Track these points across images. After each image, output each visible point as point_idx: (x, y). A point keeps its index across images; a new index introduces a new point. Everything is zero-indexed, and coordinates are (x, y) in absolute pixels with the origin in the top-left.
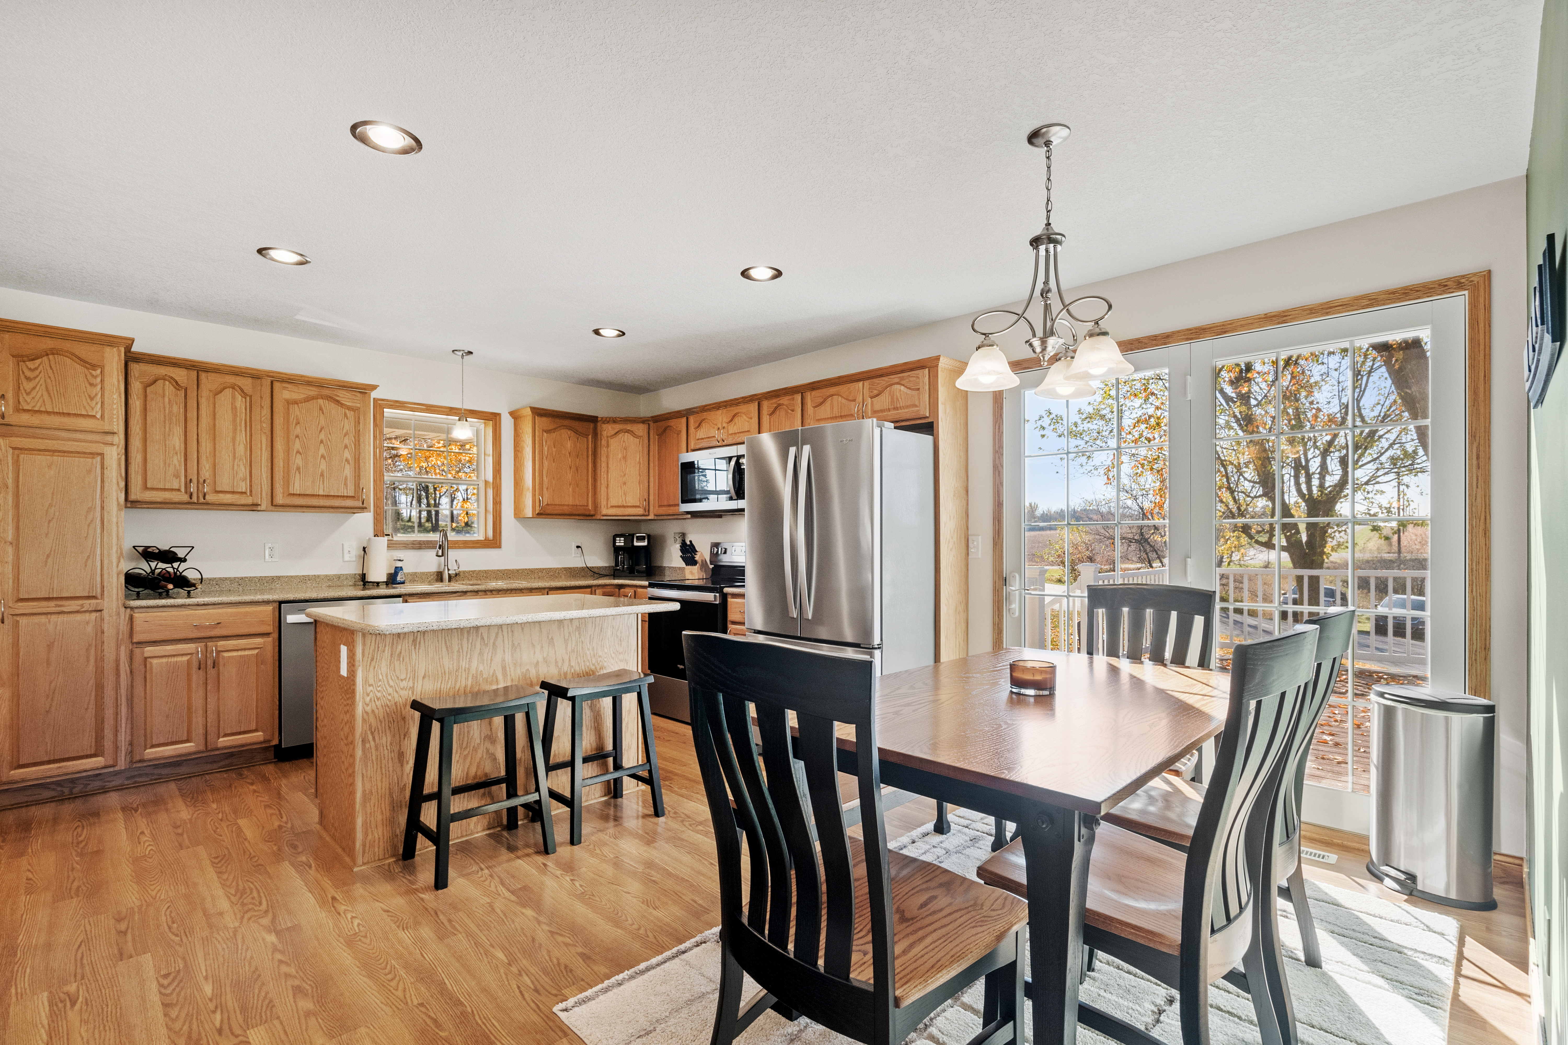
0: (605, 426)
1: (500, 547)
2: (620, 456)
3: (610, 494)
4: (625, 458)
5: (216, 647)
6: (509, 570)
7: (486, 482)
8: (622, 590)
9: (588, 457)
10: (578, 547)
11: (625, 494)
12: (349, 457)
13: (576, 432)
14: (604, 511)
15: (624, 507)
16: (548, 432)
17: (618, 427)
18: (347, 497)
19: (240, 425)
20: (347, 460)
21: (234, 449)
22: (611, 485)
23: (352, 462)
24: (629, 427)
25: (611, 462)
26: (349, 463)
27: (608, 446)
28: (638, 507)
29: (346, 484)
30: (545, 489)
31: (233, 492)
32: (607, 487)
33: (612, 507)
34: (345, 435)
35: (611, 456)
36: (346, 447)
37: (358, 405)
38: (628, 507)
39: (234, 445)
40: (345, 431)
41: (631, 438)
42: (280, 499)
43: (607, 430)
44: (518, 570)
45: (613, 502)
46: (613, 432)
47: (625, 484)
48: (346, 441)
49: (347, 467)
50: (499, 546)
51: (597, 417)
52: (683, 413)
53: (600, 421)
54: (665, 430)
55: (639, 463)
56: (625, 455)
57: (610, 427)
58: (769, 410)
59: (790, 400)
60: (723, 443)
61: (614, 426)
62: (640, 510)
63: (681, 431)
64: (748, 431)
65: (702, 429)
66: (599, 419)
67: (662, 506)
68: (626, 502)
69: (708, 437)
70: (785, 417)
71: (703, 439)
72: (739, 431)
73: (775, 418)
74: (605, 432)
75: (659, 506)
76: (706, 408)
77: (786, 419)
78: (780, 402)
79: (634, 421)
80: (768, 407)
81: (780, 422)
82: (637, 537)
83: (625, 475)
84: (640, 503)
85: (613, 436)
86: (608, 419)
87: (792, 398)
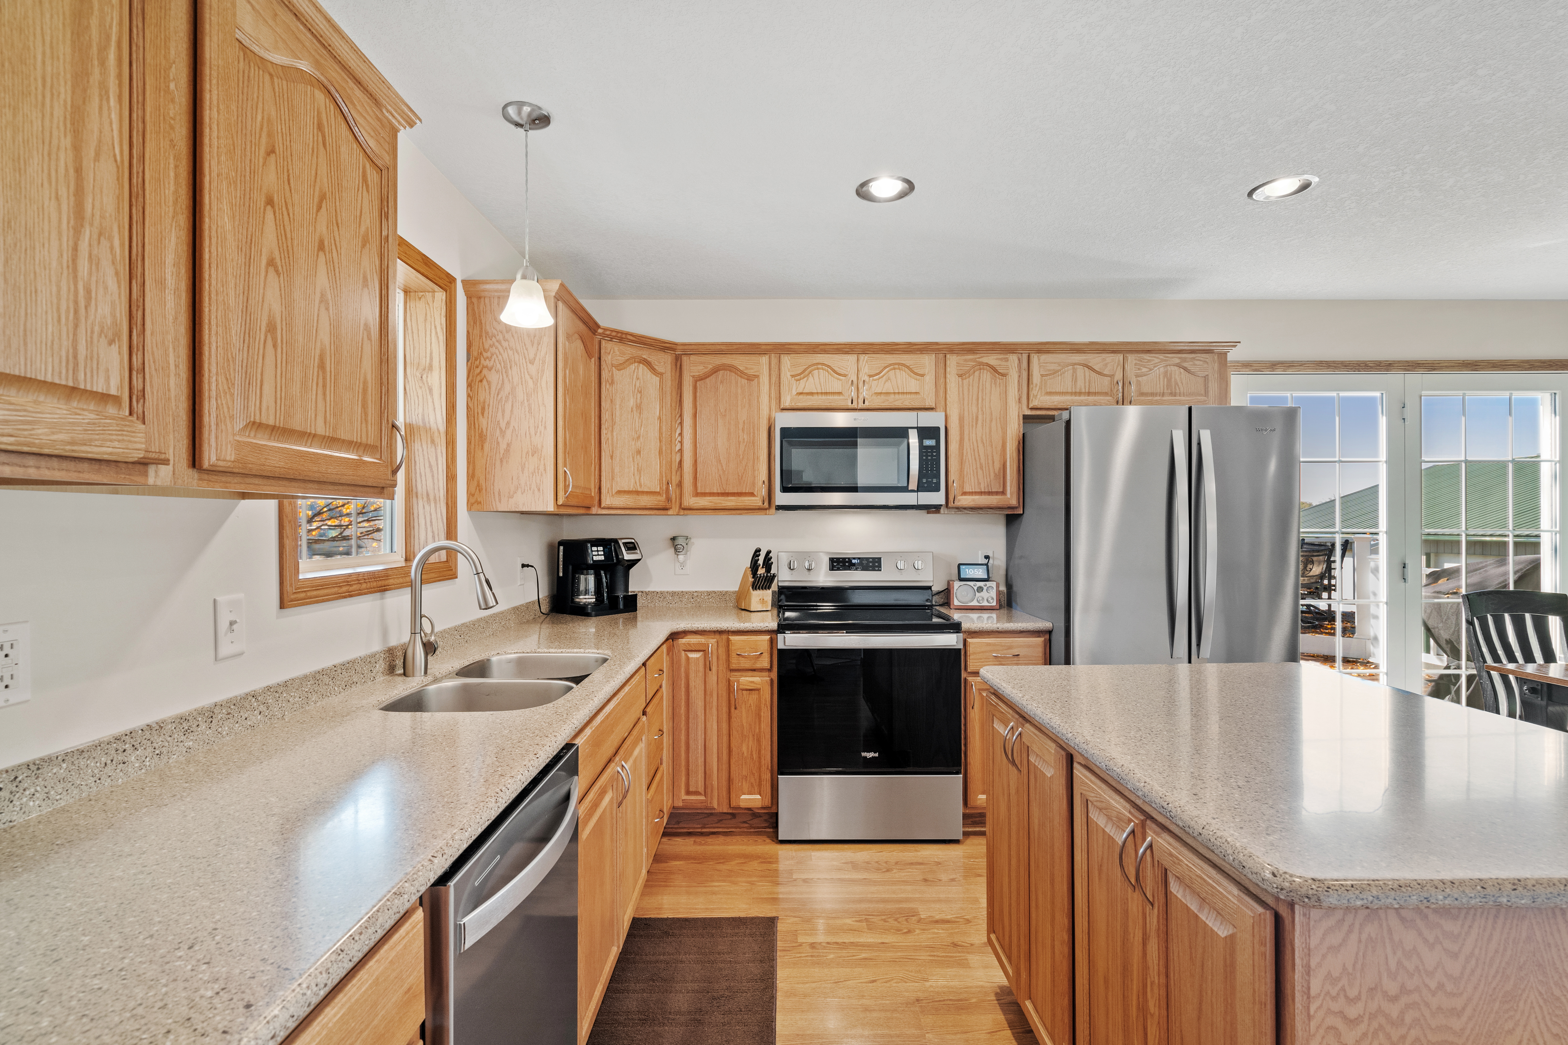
0: (608, 346)
1: (452, 578)
3: (616, 470)
4: (639, 407)
7: (411, 430)
10: (523, 566)
11: (639, 471)
13: (585, 345)
14: (606, 501)
15: (637, 493)
16: (569, 339)
17: (630, 351)
22: (616, 453)
24: (645, 354)
25: (618, 413)
27: (612, 382)
28: (658, 494)
31: (72, 392)
32: (612, 457)
33: (619, 492)
35: (617, 402)
37: (386, 158)
38: (643, 493)
39: (77, 149)
41: (649, 374)
42: (227, 444)
43: (613, 353)
45: (621, 484)
46: (622, 359)
47: (639, 452)
50: (453, 575)
51: (599, 327)
52: (763, 347)
53: (600, 334)
54: (715, 370)
55: (660, 418)
56: (639, 401)
57: (616, 349)
58: (959, 368)
59: (1001, 359)
60: (861, 405)
61: (623, 347)
62: (660, 500)
63: (757, 377)
64: (916, 393)
65: (811, 378)
66: (600, 331)
67: (704, 494)
68: (641, 485)
69: (826, 393)
70: (992, 382)
71: (812, 394)
72: (897, 391)
73: (971, 381)
74: (610, 357)
75: (697, 494)
76: (821, 347)
77: (993, 385)
78: (981, 360)
79: (651, 345)
80: (957, 363)
81: (981, 388)
82: (625, 544)
83: (638, 438)
84: (660, 488)
85: (620, 367)
86: (614, 334)
87: (1004, 358)
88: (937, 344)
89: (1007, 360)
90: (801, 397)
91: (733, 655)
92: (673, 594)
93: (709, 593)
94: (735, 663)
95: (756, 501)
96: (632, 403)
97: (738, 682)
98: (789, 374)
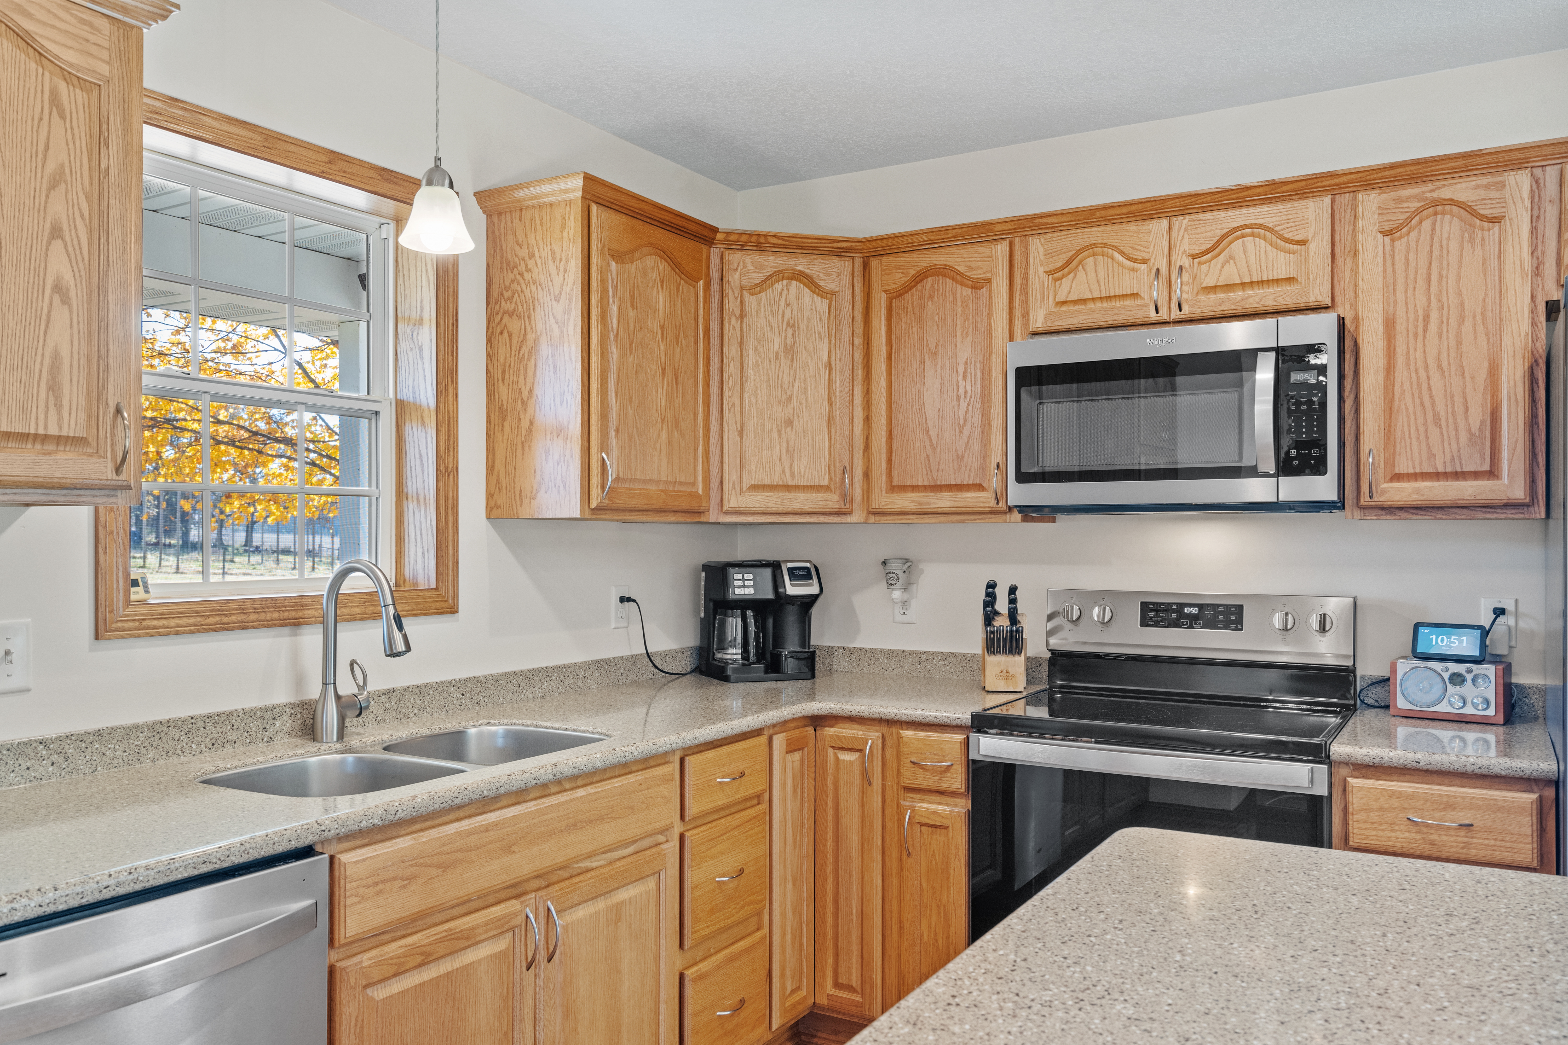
0: (734, 258)
1: (453, 610)
2: (777, 344)
3: (749, 452)
4: (790, 351)
7: (404, 407)
8: (830, 731)
9: (696, 342)
10: (623, 599)
11: (790, 453)
12: (68, 277)
13: (675, 264)
14: (732, 501)
15: (787, 488)
16: (618, 256)
17: (773, 262)
18: (59, 440)
20: (59, 288)
22: (750, 426)
23: (76, 295)
24: (801, 264)
25: (751, 363)
26: (65, 301)
27: (742, 315)
28: (827, 489)
29: (54, 387)
30: (613, 434)
32: (741, 433)
33: (754, 488)
34: (54, 184)
35: (751, 345)
36: (56, 232)
37: (104, 70)
38: (797, 488)
40: (51, 167)
41: (808, 296)
43: (742, 268)
45: (757, 474)
46: (758, 277)
47: (789, 423)
48: (57, 208)
49: (60, 316)
51: (715, 230)
52: (998, 228)
53: (721, 242)
54: (920, 278)
55: (829, 366)
56: (789, 341)
57: (748, 262)
58: (1386, 218)
59: (1487, 187)
60: (1175, 314)
61: (760, 258)
62: (831, 500)
63: (989, 281)
64: (1290, 280)
65: (1081, 274)
66: (719, 236)
67: (904, 489)
68: (793, 476)
69: (1109, 298)
70: (1462, 237)
71: (1083, 301)
72: (1247, 280)
73: (1413, 244)
74: (737, 275)
75: (893, 489)
76: (1098, 214)
77: (1467, 245)
78: (1436, 195)
79: (815, 248)
80: (1380, 208)
81: (1436, 253)
82: (791, 571)
83: (789, 399)
84: (830, 479)
85: (757, 288)
86: (744, 238)
87: (1495, 184)
88: (1332, 175)
89: (1501, 186)
90: (1064, 308)
91: (906, 762)
92: (890, 653)
93: (945, 656)
94: (911, 776)
95: (984, 499)
96: (776, 345)
97: (913, 809)
98: (1041, 270)
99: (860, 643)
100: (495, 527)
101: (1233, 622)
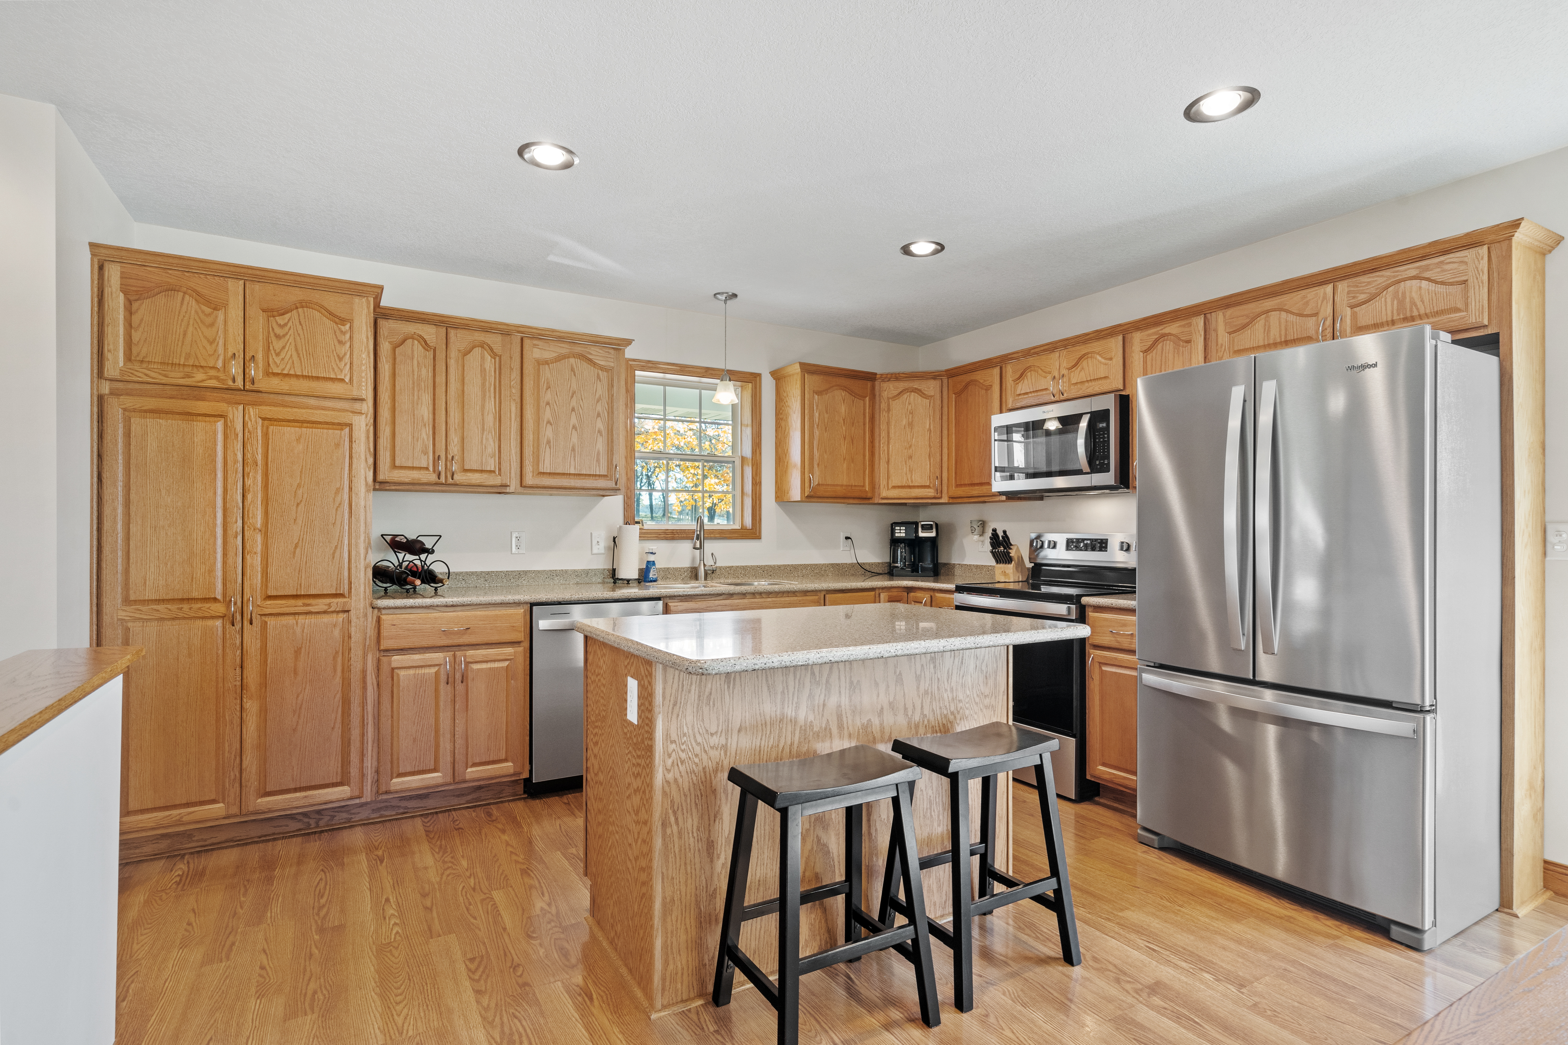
0: (885, 385)
3: (892, 471)
4: (911, 425)
5: (465, 657)
6: (770, 566)
7: (743, 459)
9: (864, 424)
10: (847, 538)
11: (911, 471)
12: (602, 428)
13: (851, 392)
14: (884, 494)
15: (910, 487)
16: (819, 393)
17: (902, 385)
18: (599, 476)
19: (489, 391)
20: (599, 431)
21: (483, 420)
22: (892, 460)
23: (604, 433)
24: (916, 385)
25: (892, 431)
26: (601, 435)
27: (889, 410)
28: (928, 487)
29: (598, 461)
30: (816, 466)
31: (482, 471)
32: (888, 463)
33: (894, 487)
34: (598, 402)
35: (893, 423)
36: (599, 415)
37: (612, 365)
38: (914, 487)
39: (483, 415)
40: (597, 397)
41: (919, 399)
42: (529, 480)
43: (888, 389)
44: (779, 567)
45: (895, 481)
46: (896, 393)
47: (910, 457)
48: (599, 408)
49: (600, 439)
50: (759, 537)
51: (876, 374)
52: (995, 361)
53: (879, 379)
54: (966, 387)
55: (931, 430)
56: (910, 420)
57: (891, 386)
58: (1143, 344)
59: (1184, 326)
60: (1062, 397)
61: (897, 384)
62: (932, 492)
63: (991, 386)
64: (1106, 378)
65: (1026, 381)
66: (878, 376)
67: (961, 486)
68: (912, 481)
69: (1037, 391)
70: (1174, 352)
71: (1027, 393)
72: (1089, 379)
73: (1154, 356)
74: (886, 393)
75: (957, 486)
76: (1032, 351)
77: (1176, 355)
78: (1163, 331)
79: (923, 377)
80: (1141, 340)
81: (1163, 360)
82: (922, 526)
83: (911, 446)
84: (930, 482)
85: (896, 398)
86: (889, 376)
87: (1187, 324)
88: (1120, 325)
89: (1190, 325)
90: (1020, 397)
92: (977, 567)
96: (904, 423)
98: (1011, 379)
99: (967, 562)
100: (779, 505)
101: (1104, 547)
